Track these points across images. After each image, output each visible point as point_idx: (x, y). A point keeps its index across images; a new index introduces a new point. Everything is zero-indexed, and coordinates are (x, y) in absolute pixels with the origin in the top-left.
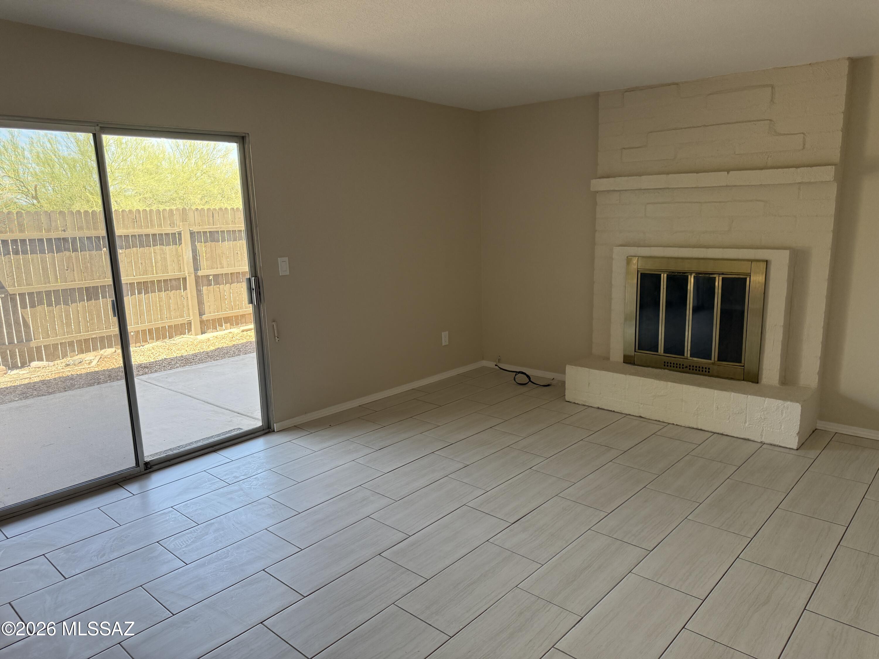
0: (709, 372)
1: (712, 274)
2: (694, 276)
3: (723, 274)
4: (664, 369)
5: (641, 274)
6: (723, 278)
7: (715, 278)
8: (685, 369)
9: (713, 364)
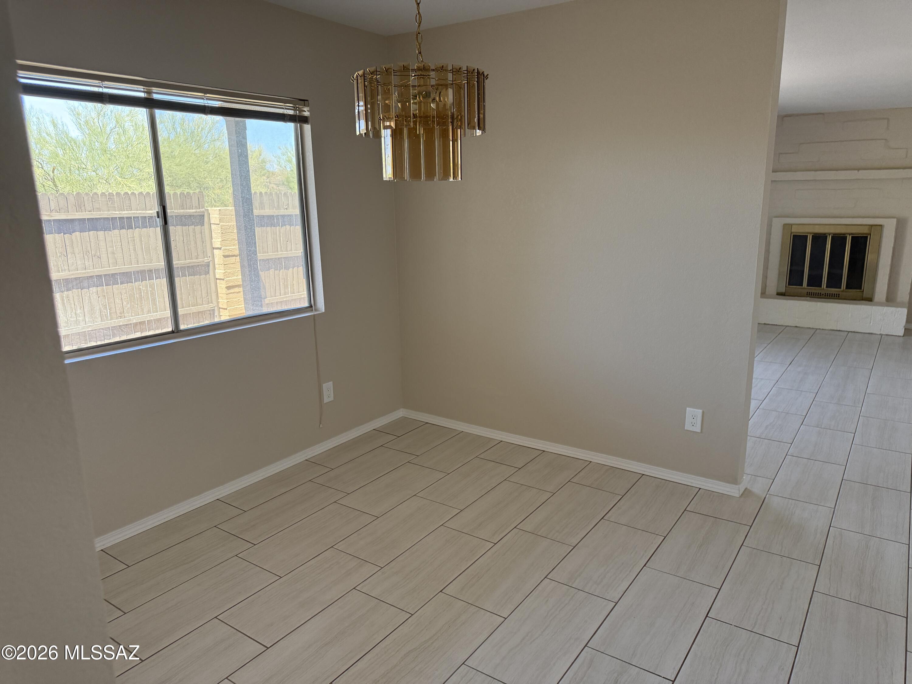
0: (839, 297)
1: (845, 234)
2: (832, 236)
3: (852, 234)
4: (807, 297)
5: (794, 236)
6: (852, 237)
7: (847, 237)
8: (821, 296)
9: (843, 291)
